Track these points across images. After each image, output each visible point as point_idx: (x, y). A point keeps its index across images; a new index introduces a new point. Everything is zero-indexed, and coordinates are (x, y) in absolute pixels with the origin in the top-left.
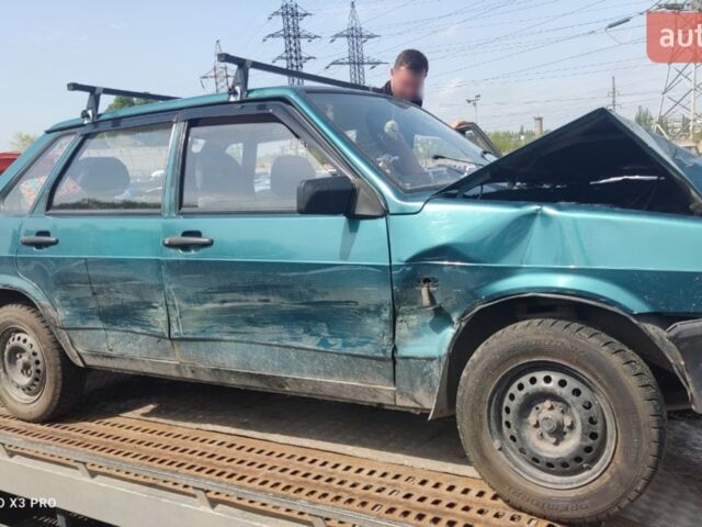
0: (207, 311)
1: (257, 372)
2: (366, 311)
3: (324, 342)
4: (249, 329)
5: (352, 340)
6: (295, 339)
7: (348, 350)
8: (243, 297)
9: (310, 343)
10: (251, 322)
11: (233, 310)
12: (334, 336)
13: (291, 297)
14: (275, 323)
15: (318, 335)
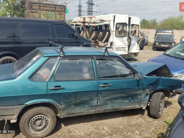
0: (106, 99)
1: (114, 108)
2: (139, 95)
3: (130, 101)
4: (114, 101)
5: (135, 99)
6: (124, 101)
7: (134, 101)
8: (116, 95)
9: (127, 101)
10: (115, 99)
11: (112, 98)
12: (132, 99)
13: (126, 94)
14: (121, 99)
15: (129, 100)
